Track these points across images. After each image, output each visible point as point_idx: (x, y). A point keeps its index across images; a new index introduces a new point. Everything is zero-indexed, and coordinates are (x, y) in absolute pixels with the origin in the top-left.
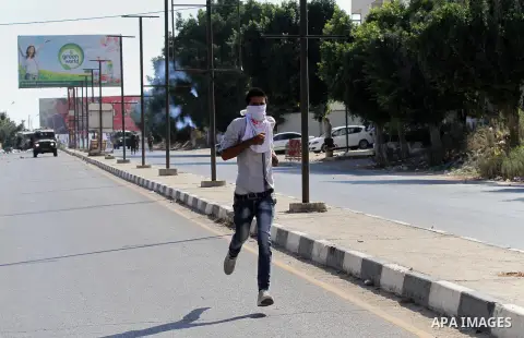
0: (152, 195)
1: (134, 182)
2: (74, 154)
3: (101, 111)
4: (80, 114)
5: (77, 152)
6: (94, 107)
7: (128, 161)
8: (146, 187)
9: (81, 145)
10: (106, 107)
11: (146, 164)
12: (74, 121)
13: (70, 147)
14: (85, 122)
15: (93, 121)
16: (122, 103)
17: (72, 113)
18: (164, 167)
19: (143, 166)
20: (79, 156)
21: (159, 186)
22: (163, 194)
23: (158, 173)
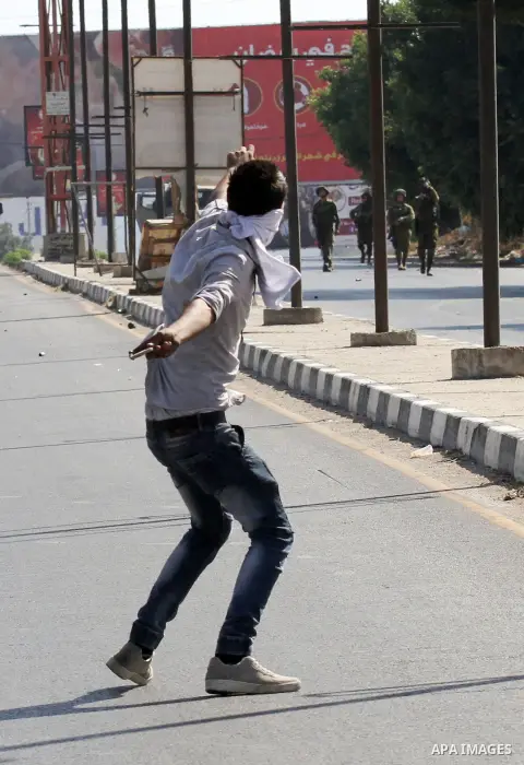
0: (422, 466)
1: (341, 408)
2: (68, 286)
3: (188, 95)
4: (96, 108)
5: (86, 275)
6: (155, 74)
7: (312, 317)
8: (398, 431)
9: (100, 246)
10: (214, 74)
11: (394, 325)
12: (68, 140)
13: (52, 255)
14: (118, 141)
15: (157, 137)
16: (286, 58)
17: (57, 103)
18: (476, 341)
19: (382, 336)
20: (93, 294)
21: (453, 423)
22: (470, 462)
23: (447, 368)
